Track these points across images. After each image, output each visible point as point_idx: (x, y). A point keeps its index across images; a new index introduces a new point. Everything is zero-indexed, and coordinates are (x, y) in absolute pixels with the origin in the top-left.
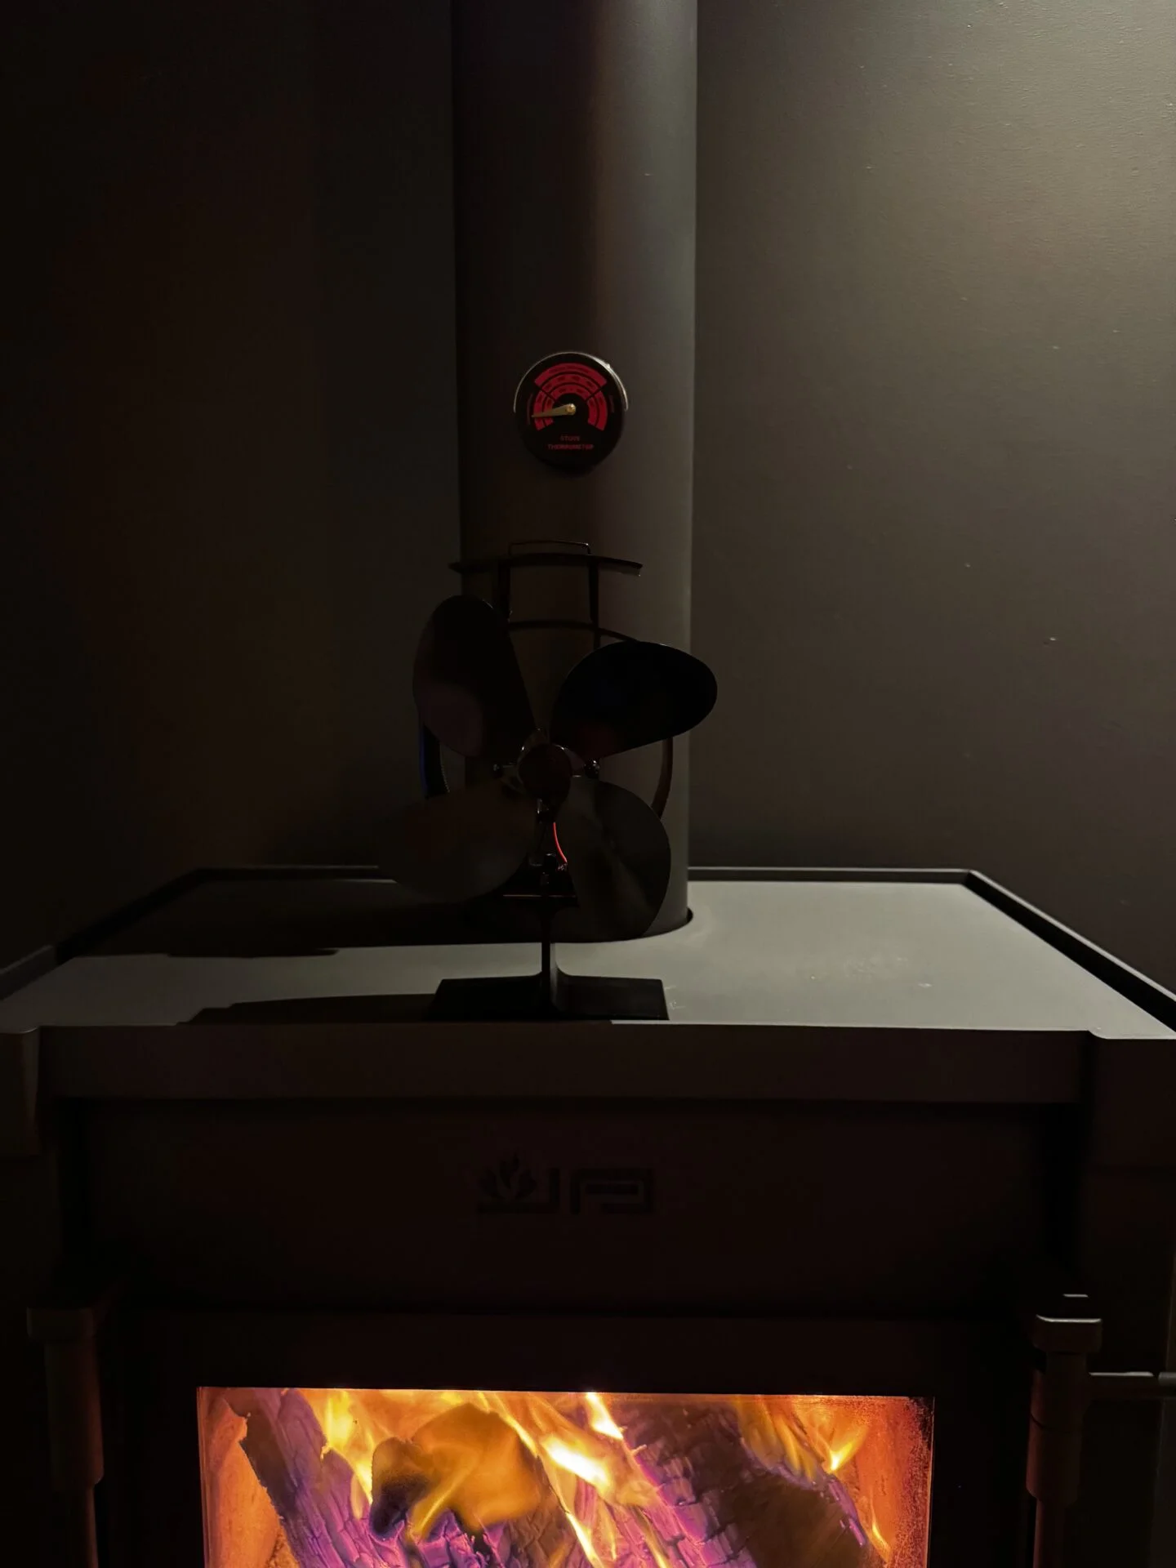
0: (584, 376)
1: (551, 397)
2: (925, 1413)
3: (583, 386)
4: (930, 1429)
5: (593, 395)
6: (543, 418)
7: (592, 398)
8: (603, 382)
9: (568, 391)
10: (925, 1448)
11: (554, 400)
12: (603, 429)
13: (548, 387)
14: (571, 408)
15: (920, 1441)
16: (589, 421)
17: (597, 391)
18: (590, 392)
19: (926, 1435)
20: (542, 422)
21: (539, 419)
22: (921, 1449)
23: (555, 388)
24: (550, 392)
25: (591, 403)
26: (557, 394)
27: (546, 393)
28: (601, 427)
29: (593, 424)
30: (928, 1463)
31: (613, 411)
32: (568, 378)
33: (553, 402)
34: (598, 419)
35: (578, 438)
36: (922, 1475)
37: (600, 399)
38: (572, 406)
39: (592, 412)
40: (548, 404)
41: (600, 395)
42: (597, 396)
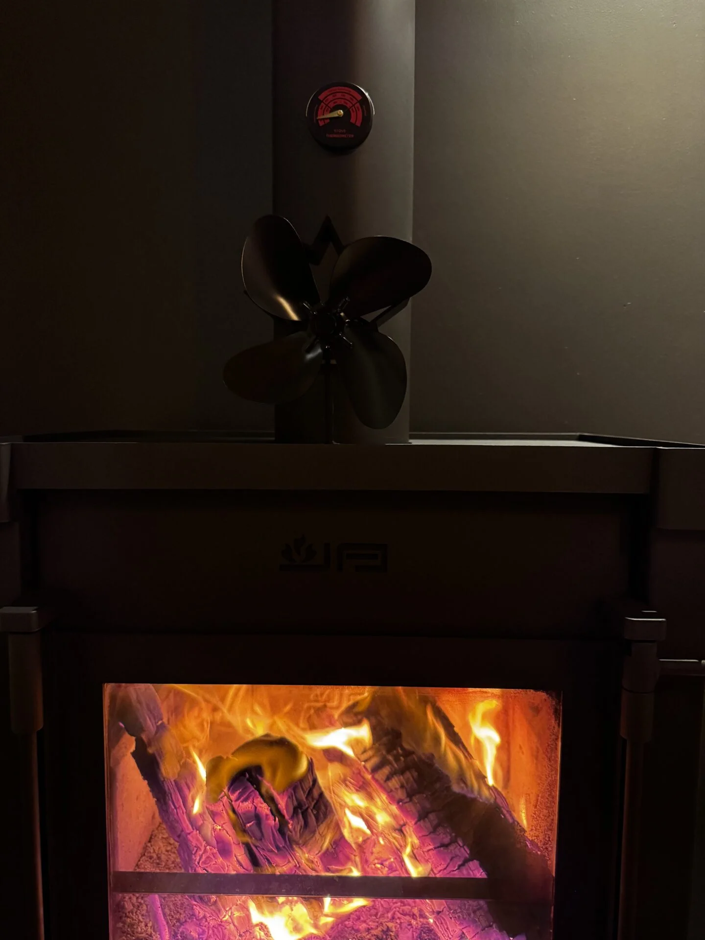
0: (348, 93)
1: (329, 107)
2: (556, 704)
3: (348, 100)
4: (559, 715)
5: (354, 105)
6: (324, 119)
7: (353, 107)
8: (360, 98)
9: (338, 104)
10: (556, 727)
13: (326, 101)
14: (340, 112)
15: (553, 722)
16: (353, 120)
17: (357, 103)
18: (351, 103)
19: (557, 718)
20: (323, 121)
21: (321, 120)
22: (554, 727)
23: (331, 101)
24: (328, 103)
25: (352, 109)
26: (332, 105)
27: (325, 104)
28: (358, 124)
29: (354, 122)
30: (558, 736)
32: (339, 95)
33: (329, 110)
35: (344, 131)
36: (554, 744)
37: (358, 108)
38: (341, 111)
39: (353, 115)
40: (327, 111)
41: (358, 105)
42: (356, 106)
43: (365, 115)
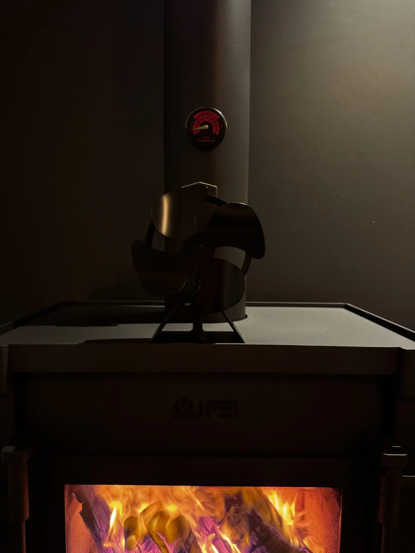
0: (211, 115)
2: (338, 494)
3: (211, 119)
4: (340, 500)
7: (214, 123)
8: (218, 117)
9: (205, 121)
10: (338, 508)
11: (200, 123)
15: (337, 505)
16: (214, 132)
18: (214, 121)
19: (339, 503)
20: (196, 132)
21: (195, 131)
23: (201, 120)
24: (199, 121)
26: (201, 122)
27: (197, 121)
28: (217, 133)
30: (339, 514)
32: (206, 116)
33: (200, 125)
35: (209, 138)
36: (337, 518)
37: (217, 124)
38: (207, 126)
39: (214, 128)
40: (198, 125)
41: (217, 122)
42: (216, 122)
43: (221, 128)
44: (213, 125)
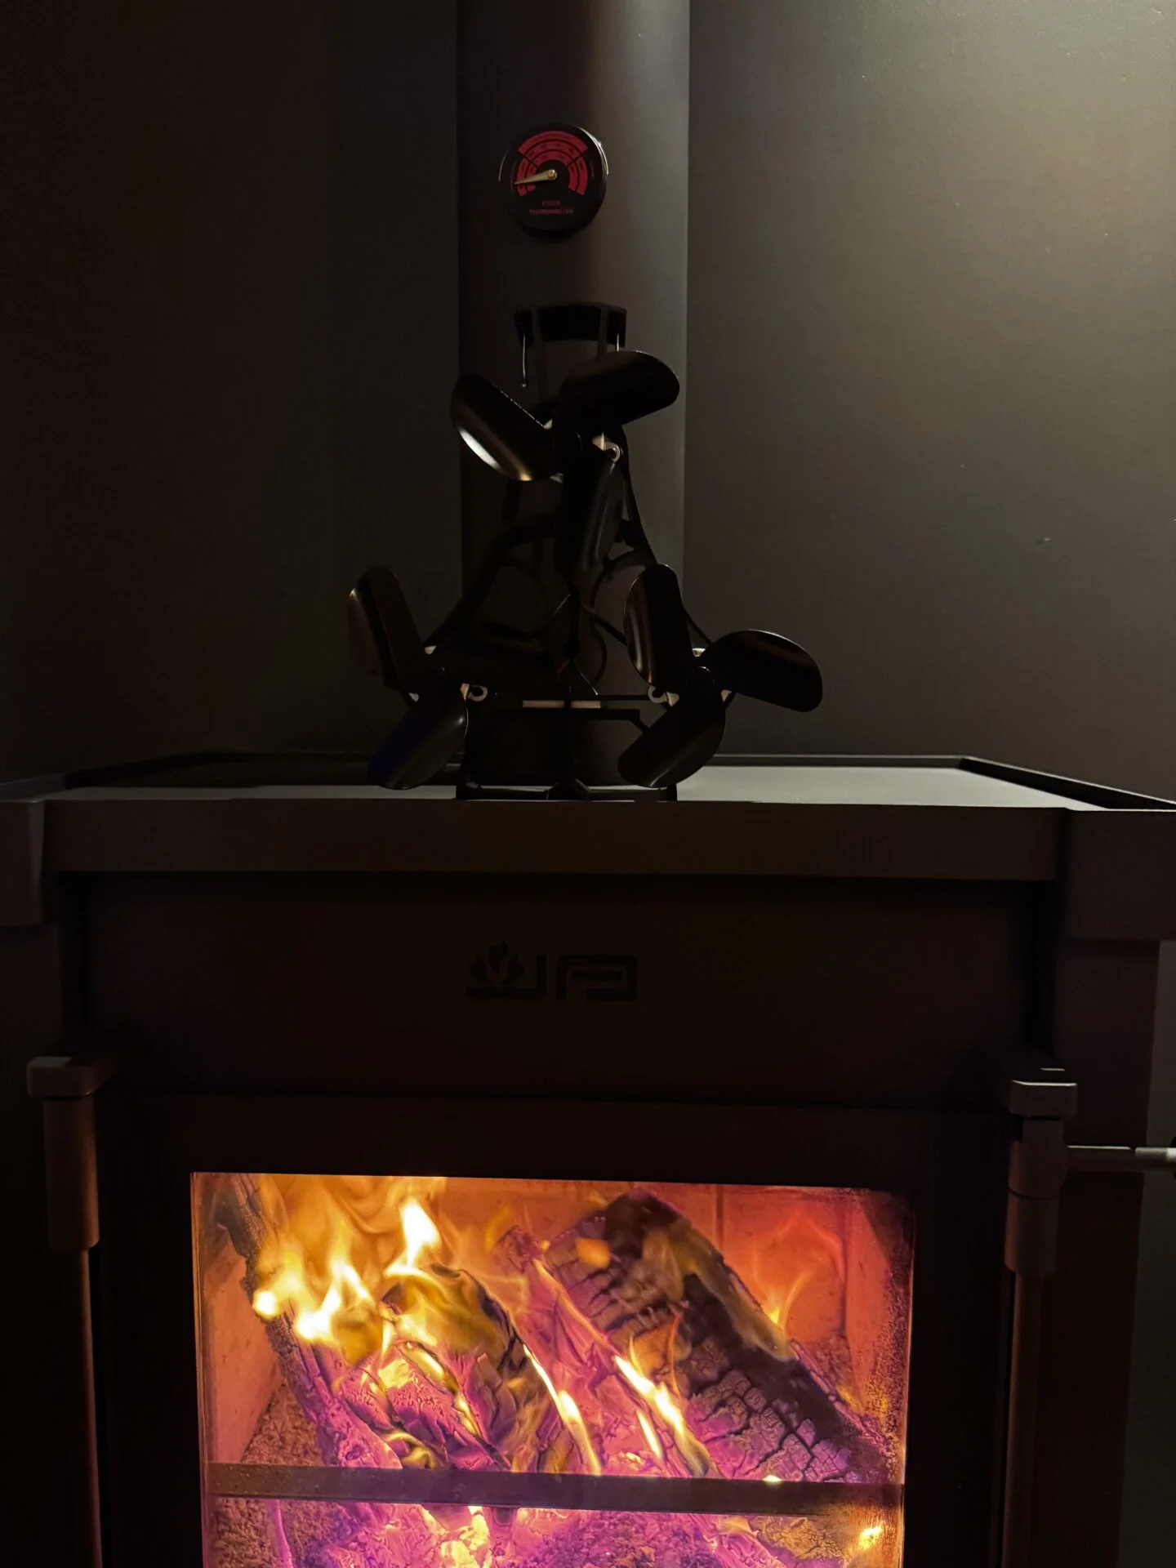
0: (565, 140)
1: (534, 164)
3: (564, 153)
5: (574, 161)
6: (526, 185)
7: (573, 164)
9: (548, 159)
11: (536, 166)
12: (583, 193)
13: (530, 156)
14: (551, 173)
17: (579, 155)
18: (572, 158)
20: (524, 188)
21: (521, 185)
23: (537, 156)
24: (533, 159)
25: (572, 168)
26: (539, 162)
27: (528, 160)
28: (582, 191)
29: (574, 188)
31: (593, 175)
32: (550, 145)
33: (535, 169)
34: (579, 183)
35: (559, 203)
36: (904, 1274)
37: (581, 165)
38: (554, 171)
39: (573, 177)
40: (531, 171)
41: (581, 159)
42: (578, 161)
44: (569, 169)
